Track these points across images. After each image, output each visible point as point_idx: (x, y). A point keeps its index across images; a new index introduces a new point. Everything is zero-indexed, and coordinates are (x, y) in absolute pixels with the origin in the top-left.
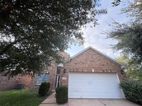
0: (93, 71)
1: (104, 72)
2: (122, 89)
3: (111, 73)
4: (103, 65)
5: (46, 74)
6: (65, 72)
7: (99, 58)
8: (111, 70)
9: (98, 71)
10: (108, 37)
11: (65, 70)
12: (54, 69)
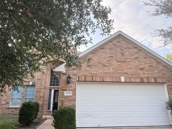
0: (123, 79)
1: (142, 82)
2: (170, 111)
3: (156, 83)
4: (142, 69)
5: (27, 86)
6: (68, 82)
7: (136, 56)
8: (155, 79)
9: (132, 80)
10: (157, 13)
11: (69, 77)
12: (45, 77)
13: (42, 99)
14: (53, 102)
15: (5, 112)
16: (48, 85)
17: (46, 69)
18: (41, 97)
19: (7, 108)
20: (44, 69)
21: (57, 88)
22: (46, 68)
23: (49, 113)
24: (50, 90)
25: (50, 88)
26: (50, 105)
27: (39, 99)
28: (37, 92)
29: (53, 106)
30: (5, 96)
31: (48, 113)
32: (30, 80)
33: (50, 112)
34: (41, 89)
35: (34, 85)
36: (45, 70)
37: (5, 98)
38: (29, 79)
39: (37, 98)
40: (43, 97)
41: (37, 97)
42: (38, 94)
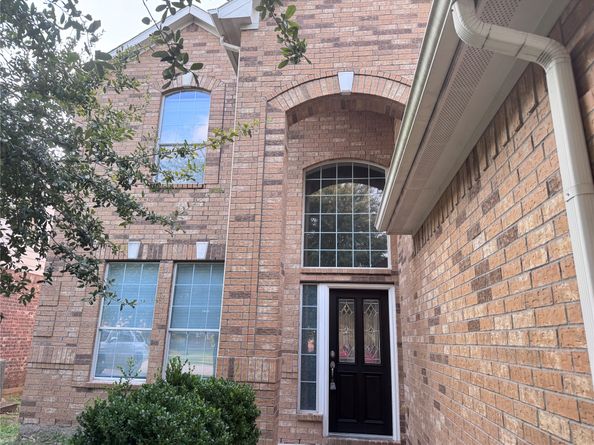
5: (184, 265)
12: (279, 200)
13: (267, 347)
14: (331, 359)
15: (72, 406)
16: (294, 261)
17: (280, 154)
18: (260, 331)
19: (79, 389)
20: (274, 154)
21: (348, 278)
22: (281, 148)
23: (314, 431)
24: (310, 289)
25: (304, 278)
26: (314, 378)
27: (251, 345)
28: (233, 295)
29: (333, 387)
30: (72, 319)
31: (301, 430)
32: (195, 232)
33: (318, 422)
34: (260, 275)
35: (219, 257)
36: (280, 159)
37: (73, 331)
38: (188, 228)
39: (235, 338)
40: (271, 331)
41: (237, 331)
42: (245, 308)
